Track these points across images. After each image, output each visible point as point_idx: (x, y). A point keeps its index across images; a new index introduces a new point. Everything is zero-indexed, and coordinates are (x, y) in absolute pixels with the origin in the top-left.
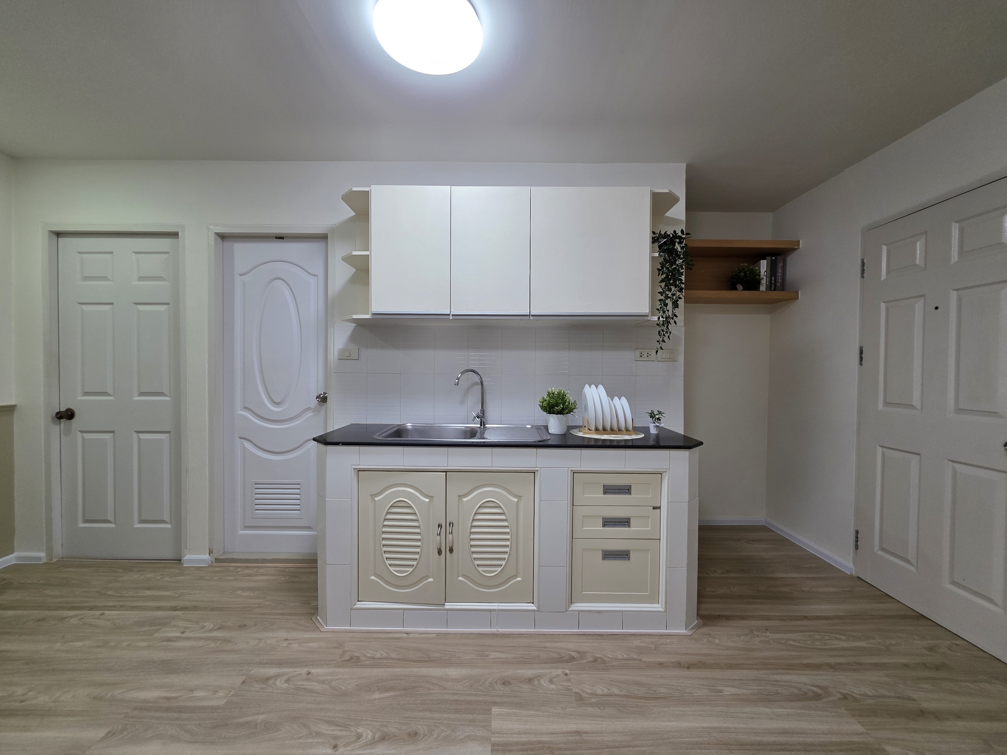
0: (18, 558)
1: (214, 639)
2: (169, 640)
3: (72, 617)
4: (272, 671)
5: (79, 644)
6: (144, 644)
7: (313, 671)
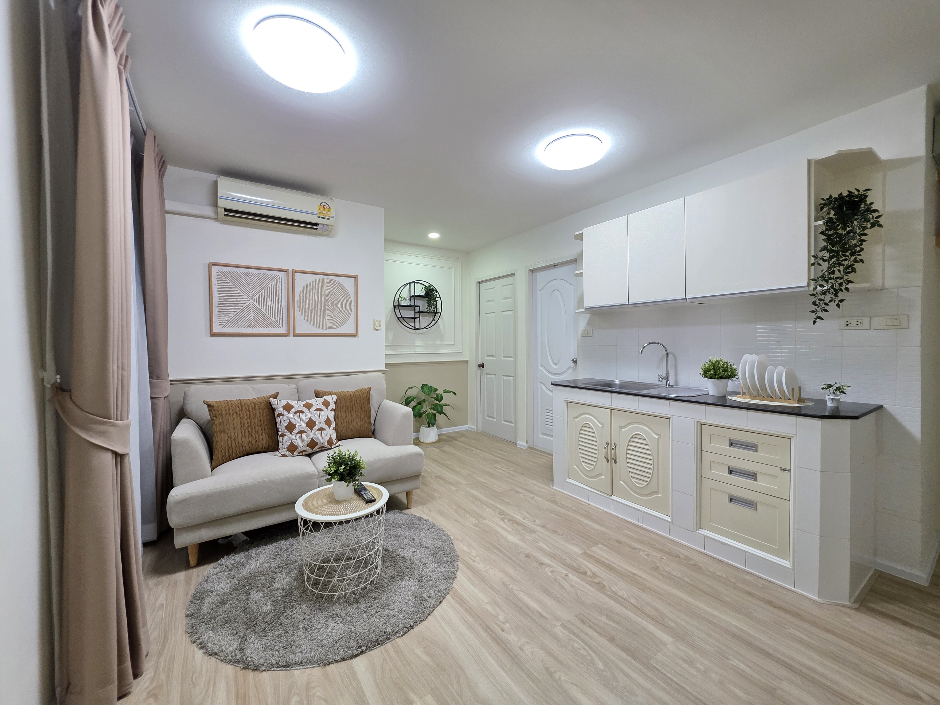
0: (469, 427)
1: (510, 474)
2: (497, 468)
3: (474, 451)
4: (521, 491)
5: (472, 459)
6: (489, 466)
7: (536, 497)
